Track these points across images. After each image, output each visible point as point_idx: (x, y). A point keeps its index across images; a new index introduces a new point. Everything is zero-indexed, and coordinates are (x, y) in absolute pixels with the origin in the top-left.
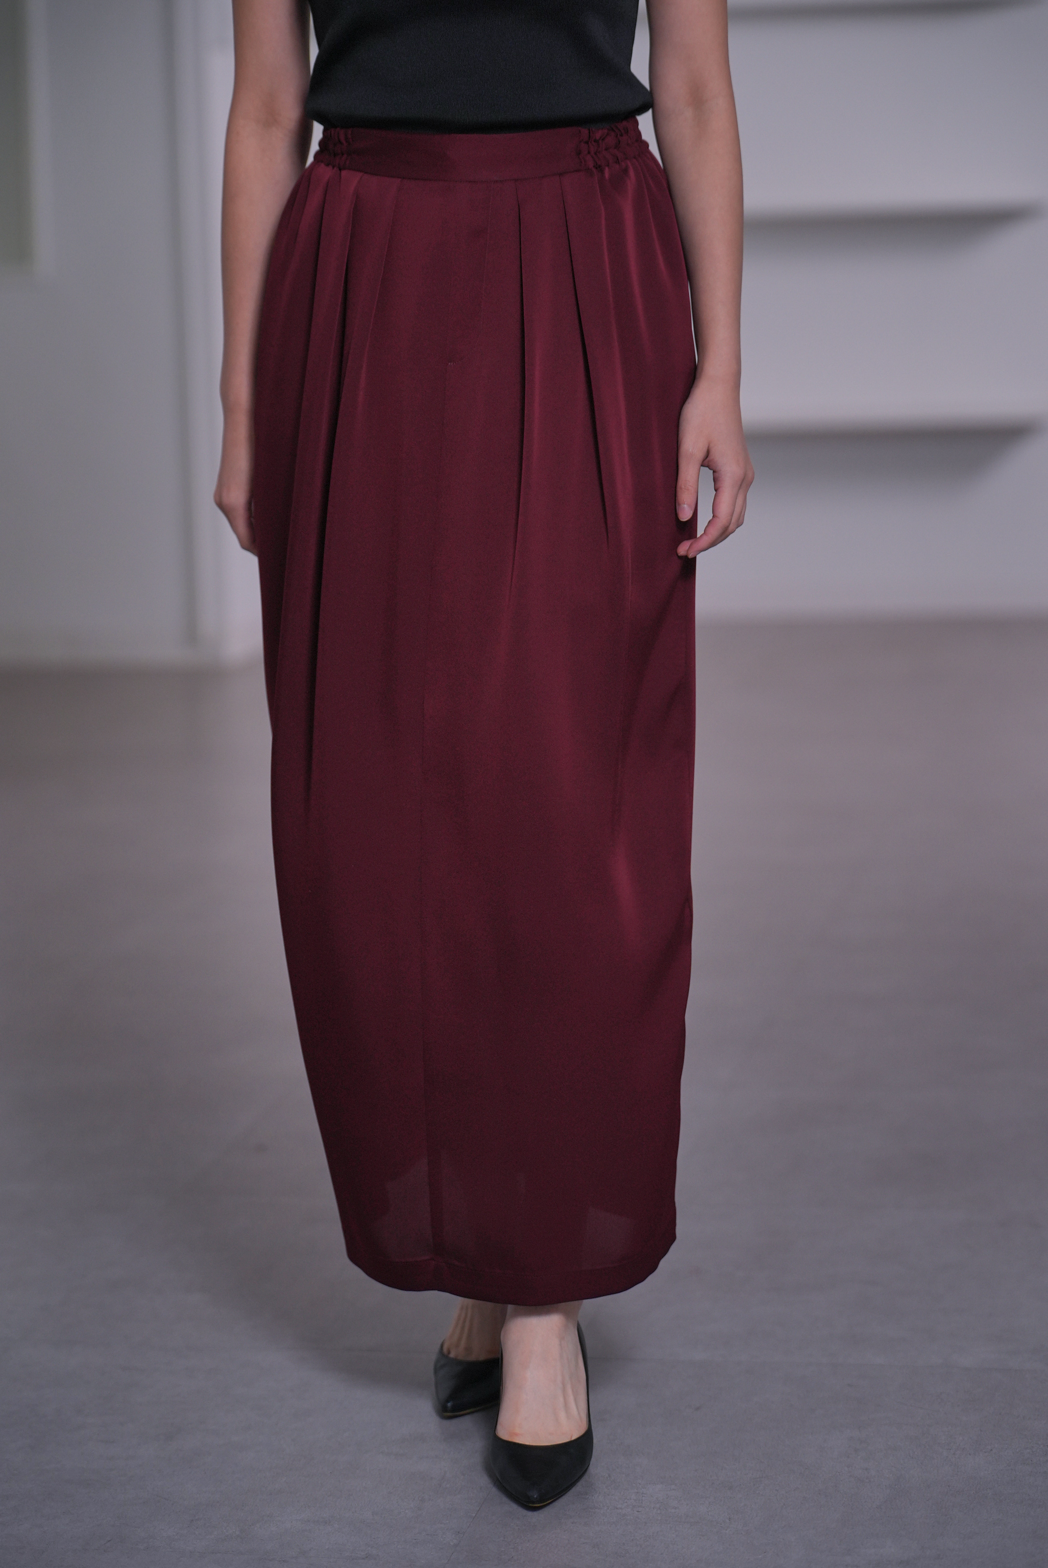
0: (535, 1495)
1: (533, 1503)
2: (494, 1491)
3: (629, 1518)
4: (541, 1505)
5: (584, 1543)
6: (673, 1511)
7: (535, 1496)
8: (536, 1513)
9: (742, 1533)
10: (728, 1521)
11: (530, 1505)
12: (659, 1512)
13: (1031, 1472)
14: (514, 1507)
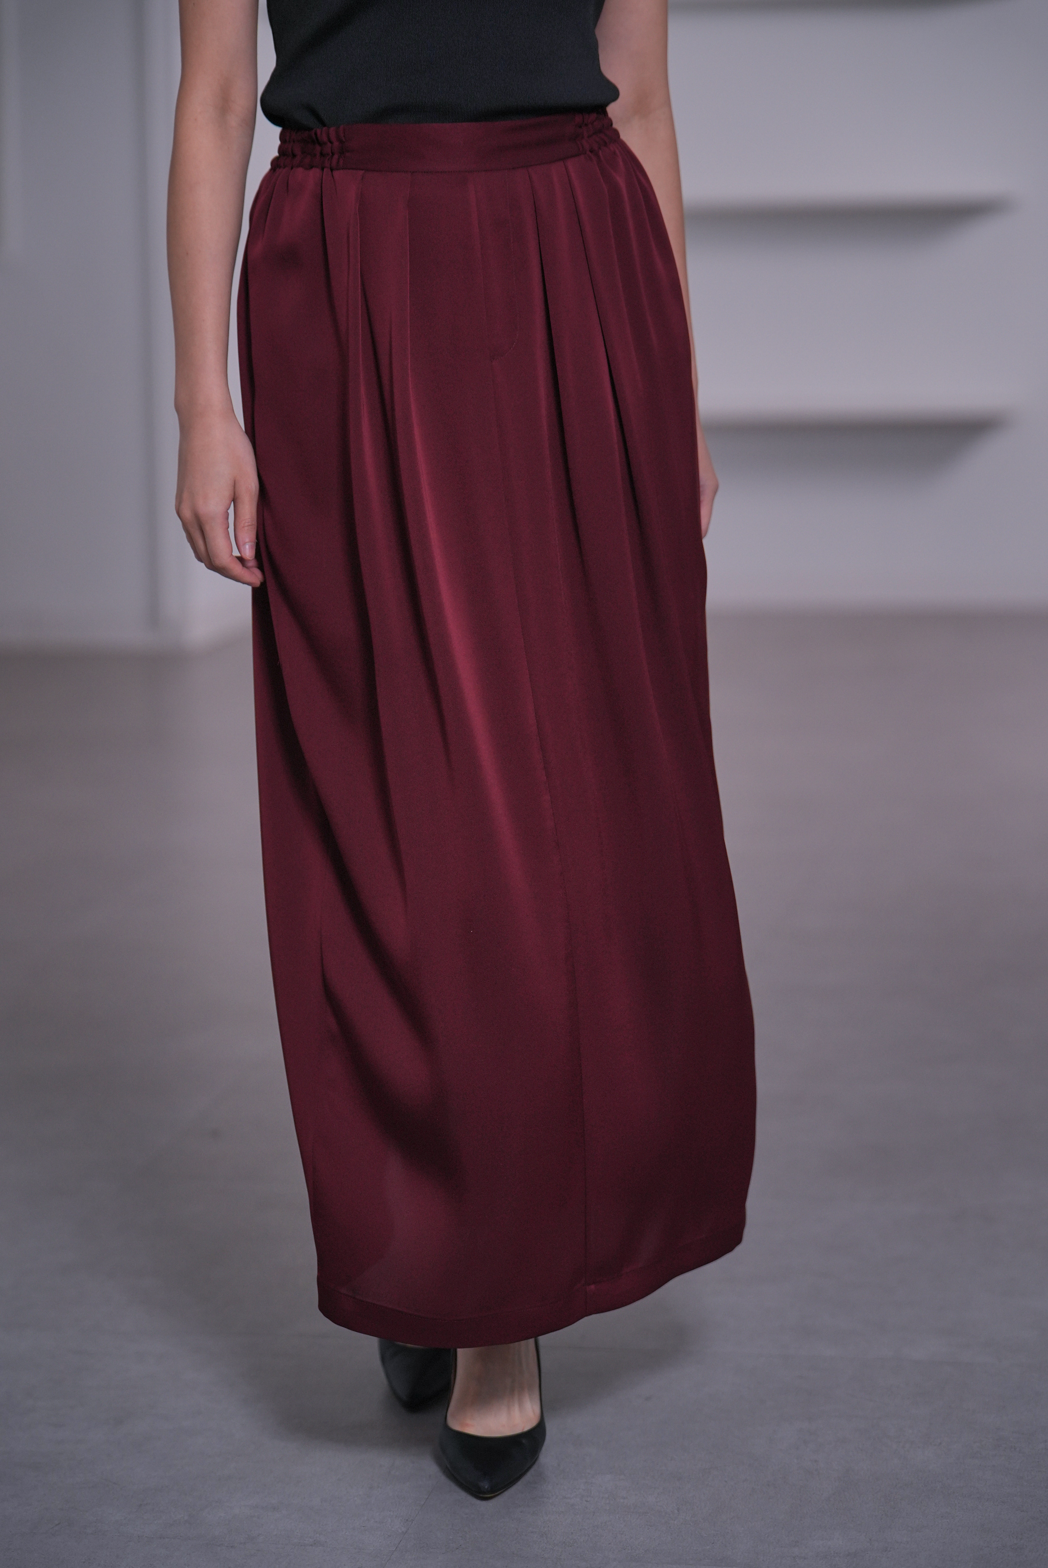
0: (485, 1485)
1: (484, 1493)
2: (443, 1479)
3: (577, 1507)
4: (492, 1495)
5: (532, 1532)
6: (622, 1501)
7: (486, 1487)
8: (484, 1503)
9: (690, 1524)
10: (676, 1511)
11: (481, 1495)
12: (608, 1502)
13: (980, 1465)
14: (463, 1495)
